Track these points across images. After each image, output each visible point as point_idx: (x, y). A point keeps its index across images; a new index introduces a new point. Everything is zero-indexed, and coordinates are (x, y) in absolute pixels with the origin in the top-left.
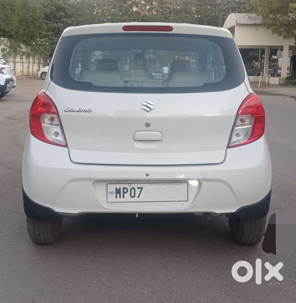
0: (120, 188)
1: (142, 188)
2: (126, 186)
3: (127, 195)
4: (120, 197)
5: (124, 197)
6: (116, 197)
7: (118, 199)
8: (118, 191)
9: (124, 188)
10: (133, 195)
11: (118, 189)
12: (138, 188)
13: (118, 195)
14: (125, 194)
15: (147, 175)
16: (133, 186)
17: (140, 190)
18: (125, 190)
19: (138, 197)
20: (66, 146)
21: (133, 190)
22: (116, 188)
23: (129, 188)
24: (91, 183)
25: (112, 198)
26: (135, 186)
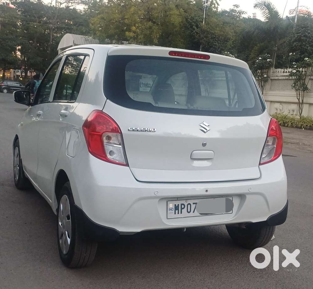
0: (178, 205)
1: (196, 203)
2: (184, 202)
3: (184, 210)
4: (178, 213)
5: (181, 213)
6: (175, 214)
7: (177, 215)
8: (176, 208)
10: (189, 211)
12: (194, 204)
13: (177, 211)
14: (182, 210)
15: (207, 191)
16: (189, 202)
18: (183, 206)
19: (194, 212)
20: (127, 165)
21: (189, 206)
22: (175, 205)
23: (186, 204)
24: (158, 200)
25: (172, 214)
26: (191, 202)
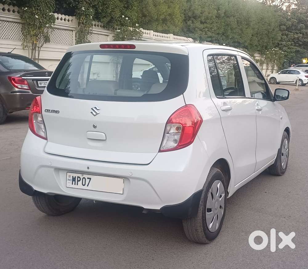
0: (75, 177)
1: (90, 179)
2: (80, 175)
3: (80, 183)
4: (75, 184)
5: (77, 185)
6: (72, 184)
7: (73, 186)
8: (74, 179)
9: (78, 177)
10: (84, 184)
11: (74, 177)
12: (88, 178)
13: (74, 182)
14: (78, 182)
15: (88, 168)
17: (89, 180)
18: (79, 179)
19: (88, 186)
20: (46, 139)
21: (84, 179)
23: (82, 178)
24: (53, 169)
25: (69, 184)
26: (86, 176)
